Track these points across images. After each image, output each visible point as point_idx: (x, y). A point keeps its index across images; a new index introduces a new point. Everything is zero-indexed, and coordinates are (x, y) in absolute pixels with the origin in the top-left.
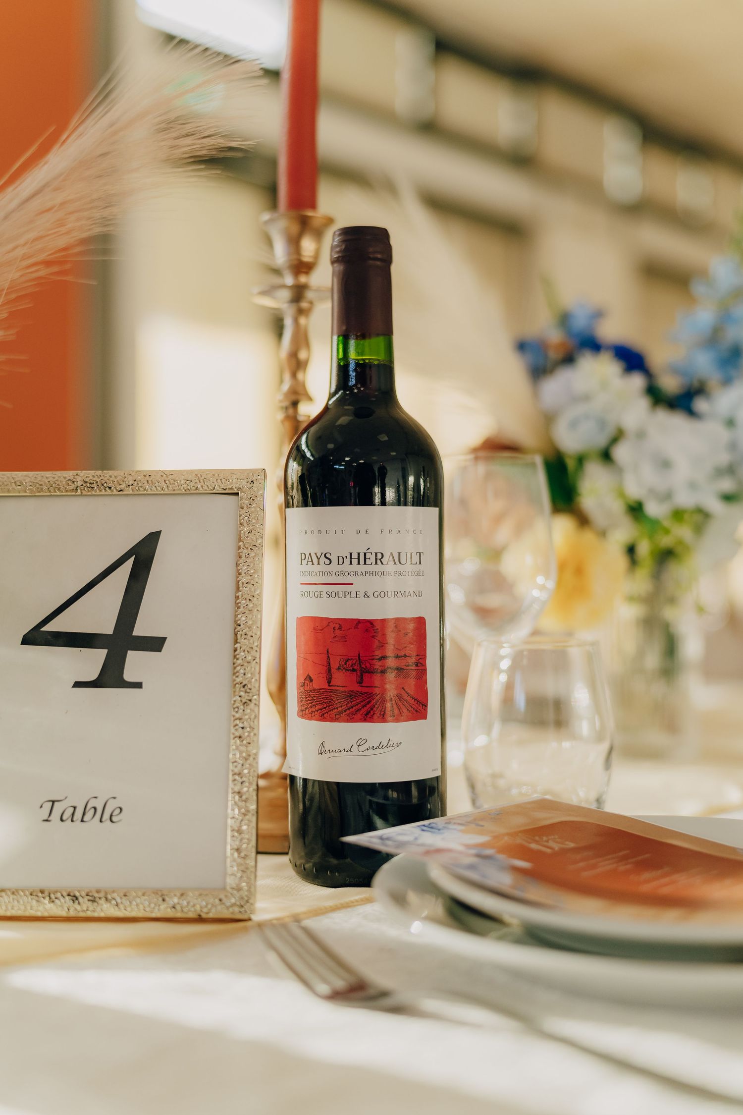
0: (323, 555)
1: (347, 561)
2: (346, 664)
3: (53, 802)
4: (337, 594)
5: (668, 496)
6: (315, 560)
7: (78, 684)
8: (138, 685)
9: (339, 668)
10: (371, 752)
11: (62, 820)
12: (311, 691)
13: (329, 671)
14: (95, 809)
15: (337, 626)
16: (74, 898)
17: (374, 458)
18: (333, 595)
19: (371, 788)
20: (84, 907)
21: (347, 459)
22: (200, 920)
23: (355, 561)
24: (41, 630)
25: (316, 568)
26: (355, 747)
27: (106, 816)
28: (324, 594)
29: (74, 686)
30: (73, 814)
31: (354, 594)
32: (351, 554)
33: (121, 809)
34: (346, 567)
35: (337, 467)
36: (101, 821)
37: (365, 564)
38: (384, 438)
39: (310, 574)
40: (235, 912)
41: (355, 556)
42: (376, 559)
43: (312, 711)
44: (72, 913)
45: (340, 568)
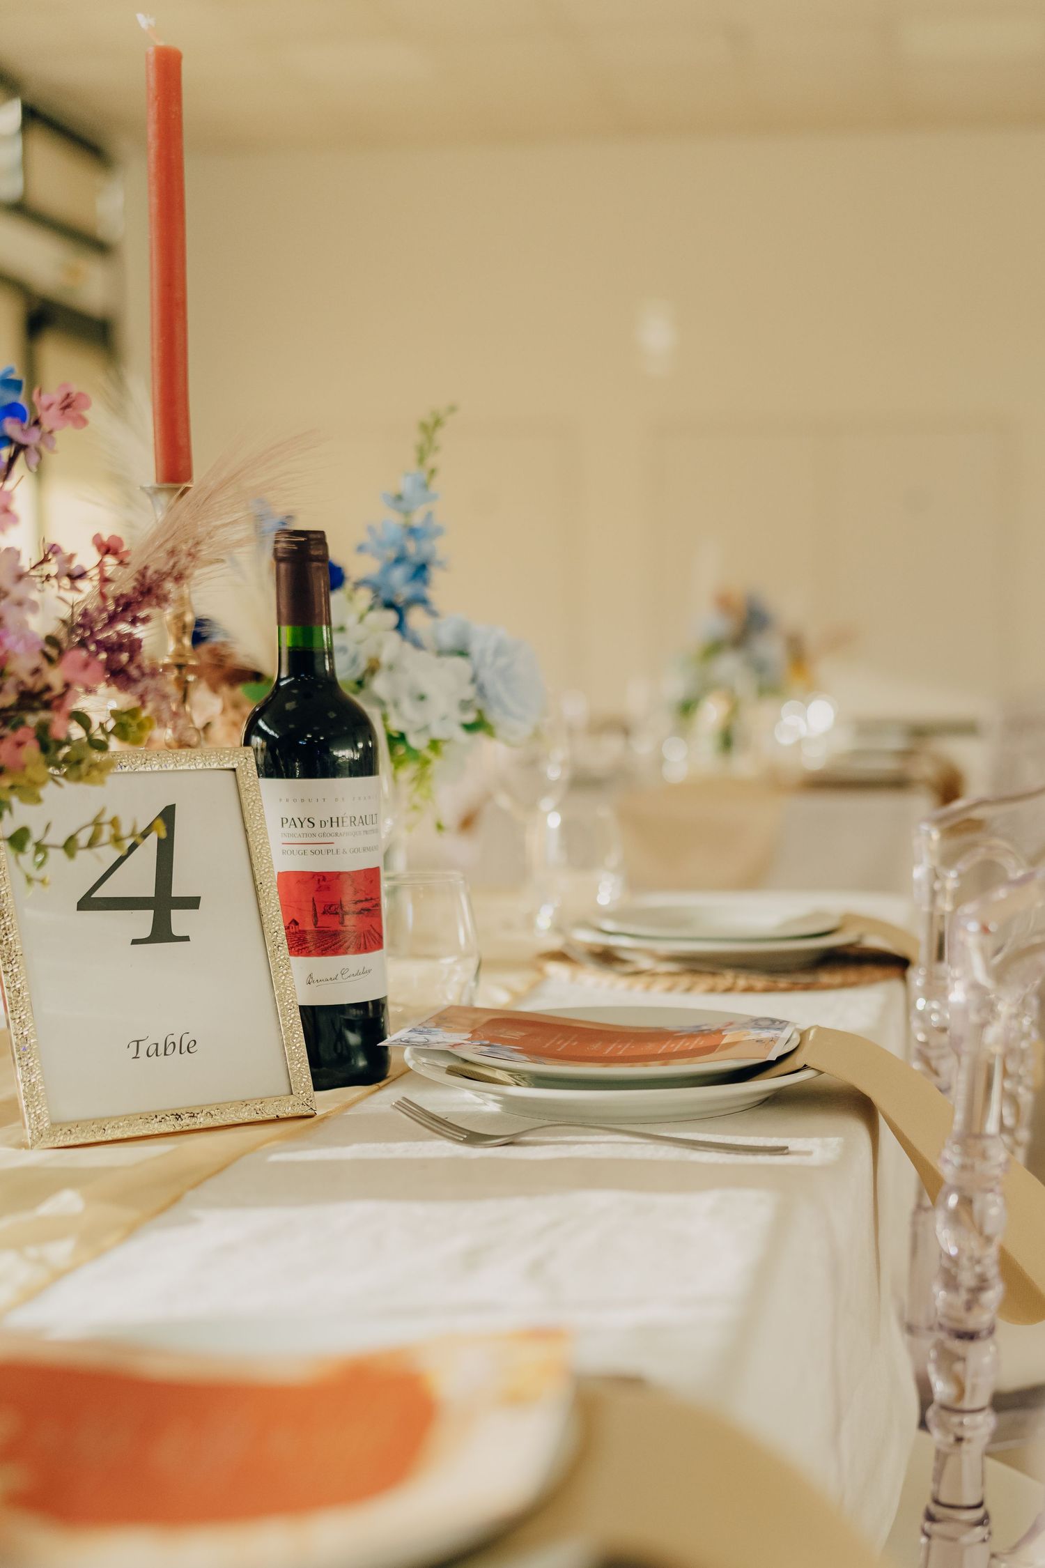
0: (306, 819)
1: (329, 824)
2: (330, 909)
3: (138, 1042)
4: (321, 852)
5: (425, 729)
6: (298, 824)
7: (135, 942)
8: (186, 939)
9: (324, 913)
10: (352, 978)
11: (148, 1055)
12: (296, 933)
13: (315, 915)
14: (174, 1043)
15: (321, 878)
16: (178, 1117)
17: (332, 734)
18: (317, 852)
19: (341, 1009)
20: (186, 1122)
21: (309, 736)
22: (278, 1120)
23: (335, 824)
24: (92, 896)
25: (299, 830)
26: (340, 975)
27: (184, 1048)
28: (308, 852)
29: (132, 944)
30: (157, 1050)
31: (335, 851)
32: (331, 818)
33: (195, 1041)
34: (328, 829)
35: (301, 743)
36: (181, 1053)
37: (343, 826)
38: (332, 715)
39: (293, 835)
40: (305, 1111)
41: (335, 820)
42: (351, 822)
43: (299, 949)
44: (178, 1129)
45: (322, 830)
